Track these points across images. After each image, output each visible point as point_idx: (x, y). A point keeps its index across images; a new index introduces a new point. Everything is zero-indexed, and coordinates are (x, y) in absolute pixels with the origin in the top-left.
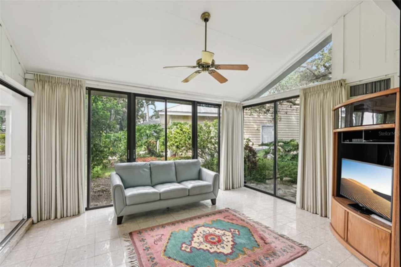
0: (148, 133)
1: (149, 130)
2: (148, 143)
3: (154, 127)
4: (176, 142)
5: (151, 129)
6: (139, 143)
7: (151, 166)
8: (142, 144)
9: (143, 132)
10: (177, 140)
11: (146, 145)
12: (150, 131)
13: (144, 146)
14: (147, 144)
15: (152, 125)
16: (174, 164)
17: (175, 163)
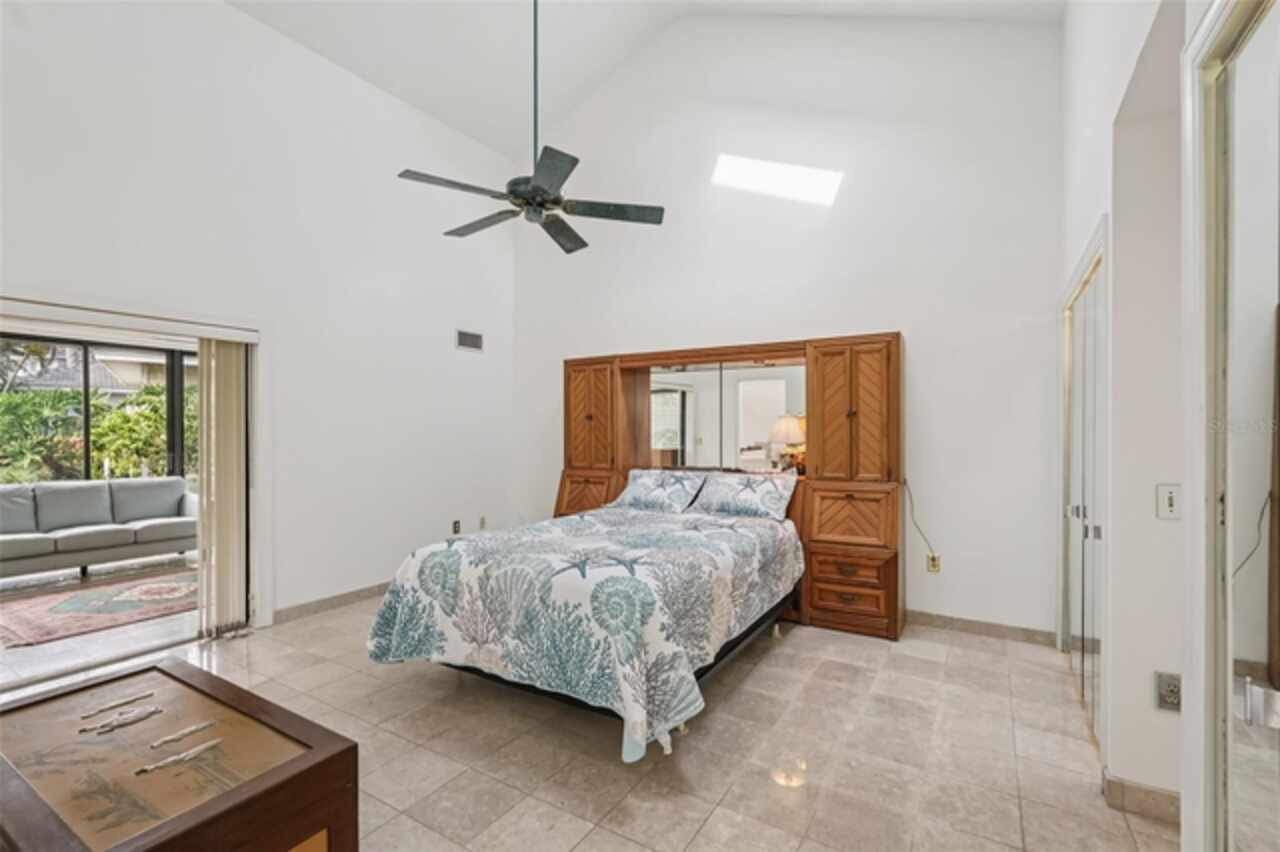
0: (48, 417)
1: (53, 408)
2: (49, 449)
3: (74, 398)
4: (134, 441)
5: (61, 405)
6: (12, 446)
7: (38, 492)
8: (24, 451)
9: (27, 414)
10: (135, 436)
11: (39, 453)
12: (58, 409)
13: (29, 456)
14: (42, 449)
15: (67, 394)
16: (107, 489)
17: (110, 486)
